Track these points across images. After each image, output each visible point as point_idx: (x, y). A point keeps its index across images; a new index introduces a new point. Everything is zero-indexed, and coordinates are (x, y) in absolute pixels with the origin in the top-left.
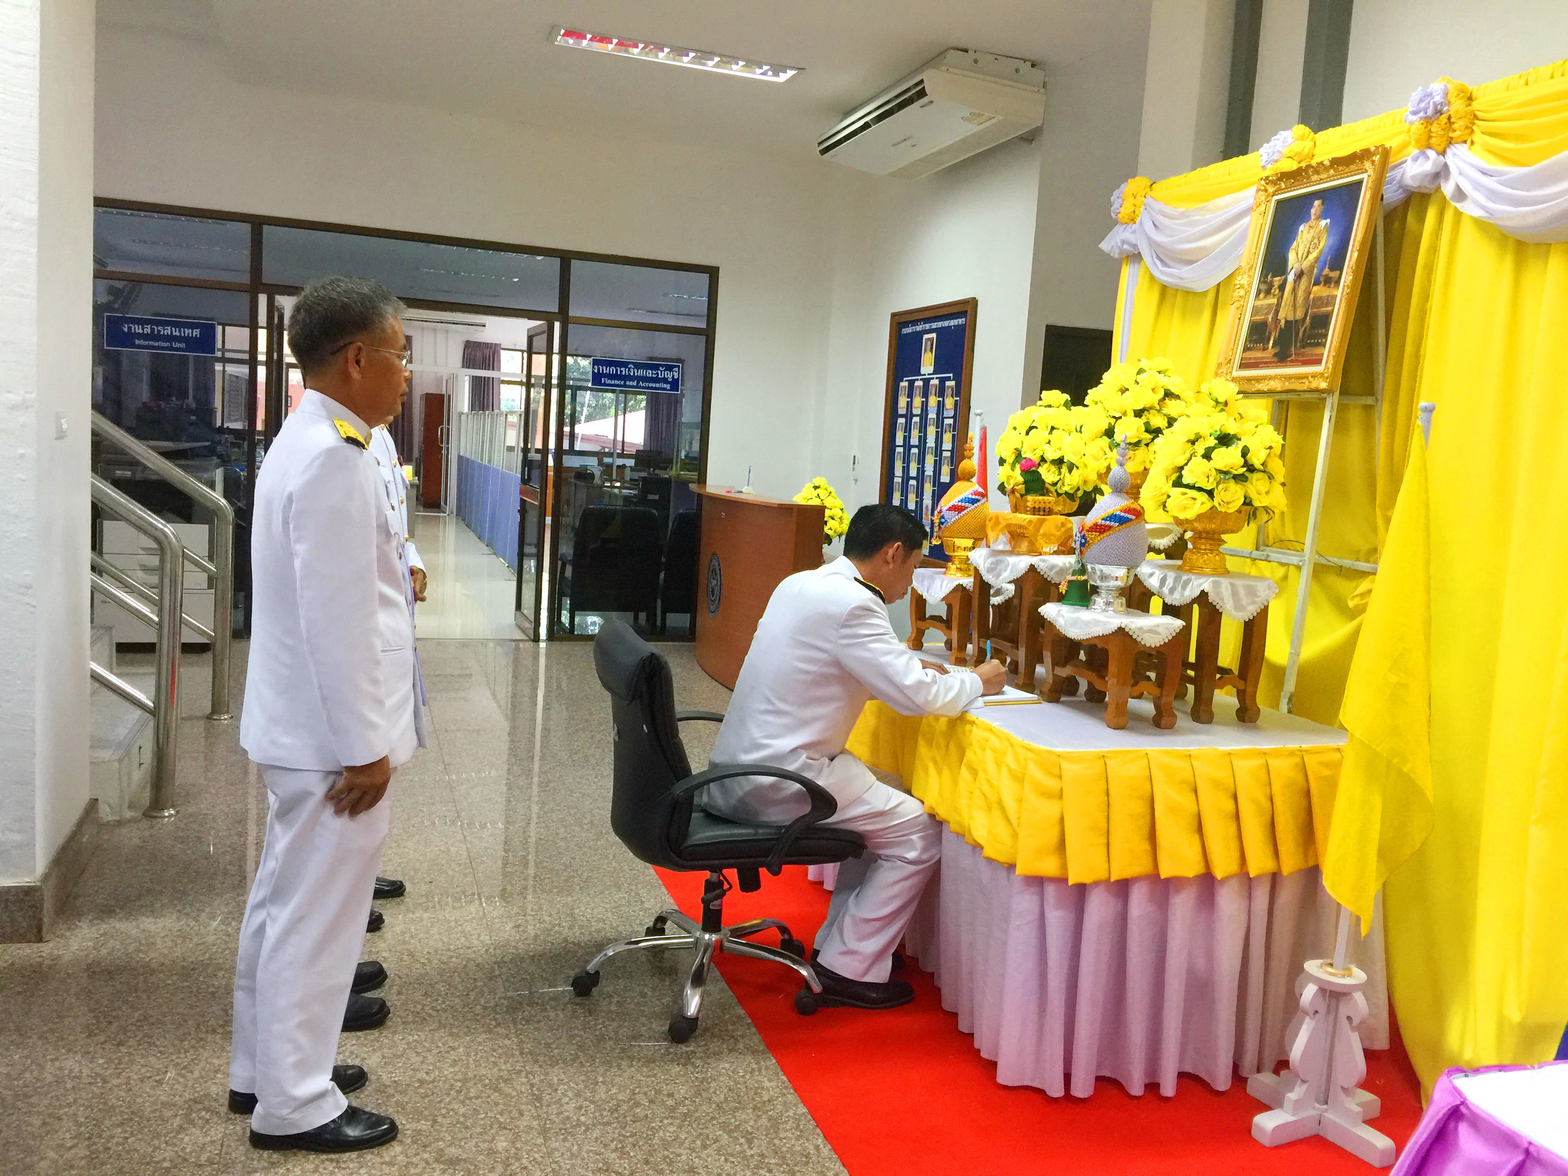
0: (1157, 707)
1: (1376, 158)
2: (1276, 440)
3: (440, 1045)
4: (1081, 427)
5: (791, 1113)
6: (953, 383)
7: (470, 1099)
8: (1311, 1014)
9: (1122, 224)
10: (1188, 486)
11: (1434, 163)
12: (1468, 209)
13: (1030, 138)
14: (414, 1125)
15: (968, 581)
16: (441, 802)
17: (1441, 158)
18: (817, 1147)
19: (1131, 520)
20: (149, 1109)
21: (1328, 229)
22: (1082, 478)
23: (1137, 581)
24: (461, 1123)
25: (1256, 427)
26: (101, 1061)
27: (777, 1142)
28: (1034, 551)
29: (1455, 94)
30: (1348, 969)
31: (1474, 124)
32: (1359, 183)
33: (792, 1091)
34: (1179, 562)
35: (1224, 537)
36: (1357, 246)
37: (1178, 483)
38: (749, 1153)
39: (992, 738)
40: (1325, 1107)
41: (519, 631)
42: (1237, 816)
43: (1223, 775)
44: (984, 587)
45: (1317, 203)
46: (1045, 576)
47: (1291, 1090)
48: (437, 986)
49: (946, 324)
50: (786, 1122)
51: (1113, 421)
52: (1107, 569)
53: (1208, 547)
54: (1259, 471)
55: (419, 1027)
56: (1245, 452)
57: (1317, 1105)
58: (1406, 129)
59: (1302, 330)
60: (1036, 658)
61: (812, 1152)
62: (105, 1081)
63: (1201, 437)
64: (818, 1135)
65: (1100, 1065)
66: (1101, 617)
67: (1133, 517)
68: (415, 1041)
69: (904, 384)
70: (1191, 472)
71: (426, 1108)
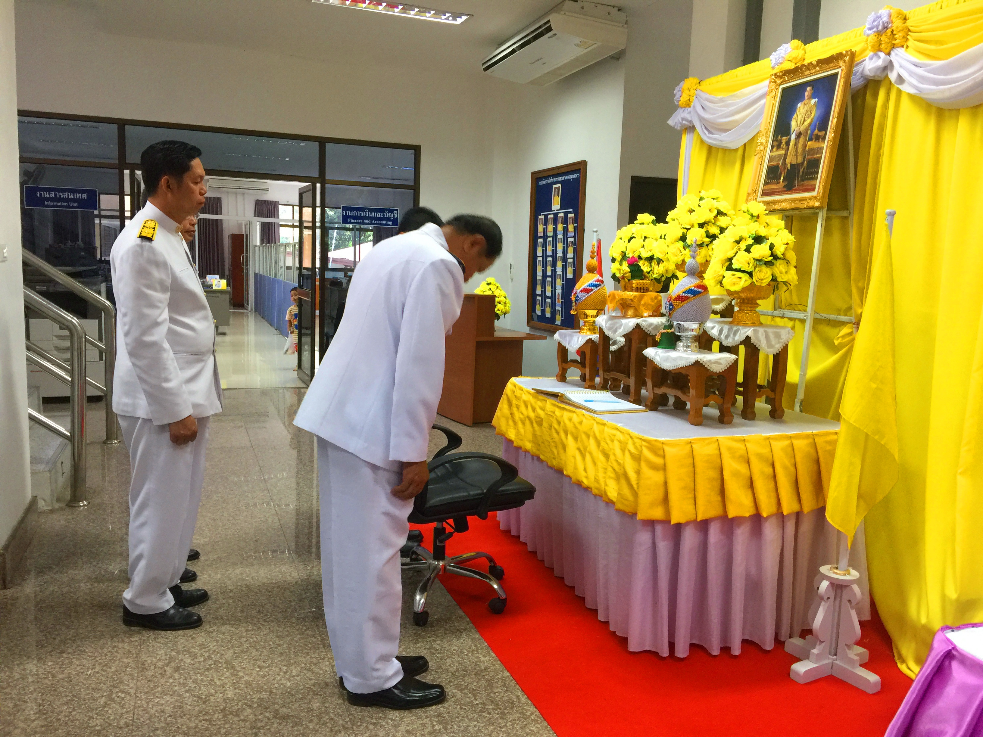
0: (721, 411)
1: (847, 58)
2: (790, 238)
3: (271, 643)
4: (665, 235)
5: (500, 676)
6: (573, 215)
7: (293, 677)
8: (825, 599)
9: (682, 108)
10: (736, 270)
11: (884, 61)
12: (906, 88)
13: (618, 57)
14: (258, 696)
15: (595, 337)
16: (260, 490)
17: (888, 57)
18: (518, 697)
19: (701, 292)
20: (84, 693)
21: (817, 105)
22: (665, 269)
23: (705, 332)
24: (289, 692)
25: (778, 231)
26: (50, 664)
27: (492, 695)
28: (637, 315)
29: (896, 16)
30: (847, 570)
31: (908, 35)
32: (836, 75)
33: (499, 662)
34: (730, 319)
35: (758, 302)
36: (836, 114)
37: (730, 268)
38: (475, 702)
39: (618, 433)
40: (835, 657)
41: (301, 382)
42: (775, 477)
43: (765, 451)
44: (605, 339)
45: (809, 89)
46: (646, 331)
47: (814, 648)
48: (266, 606)
49: (567, 177)
50: (497, 682)
51: (685, 231)
52: (686, 324)
53: (749, 309)
54: (780, 259)
55: (256, 633)
56: (772, 247)
57: (830, 656)
58: (865, 40)
59: (802, 170)
60: (641, 383)
61: (515, 700)
62: (53, 676)
63: (743, 238)
64: (518, 689)
65: (691, 638)
66: (684, 355)
67: (702, 291)
68: (254, 641)
69: (541, 217)
70: (738, 260)
71: (265, 684)
